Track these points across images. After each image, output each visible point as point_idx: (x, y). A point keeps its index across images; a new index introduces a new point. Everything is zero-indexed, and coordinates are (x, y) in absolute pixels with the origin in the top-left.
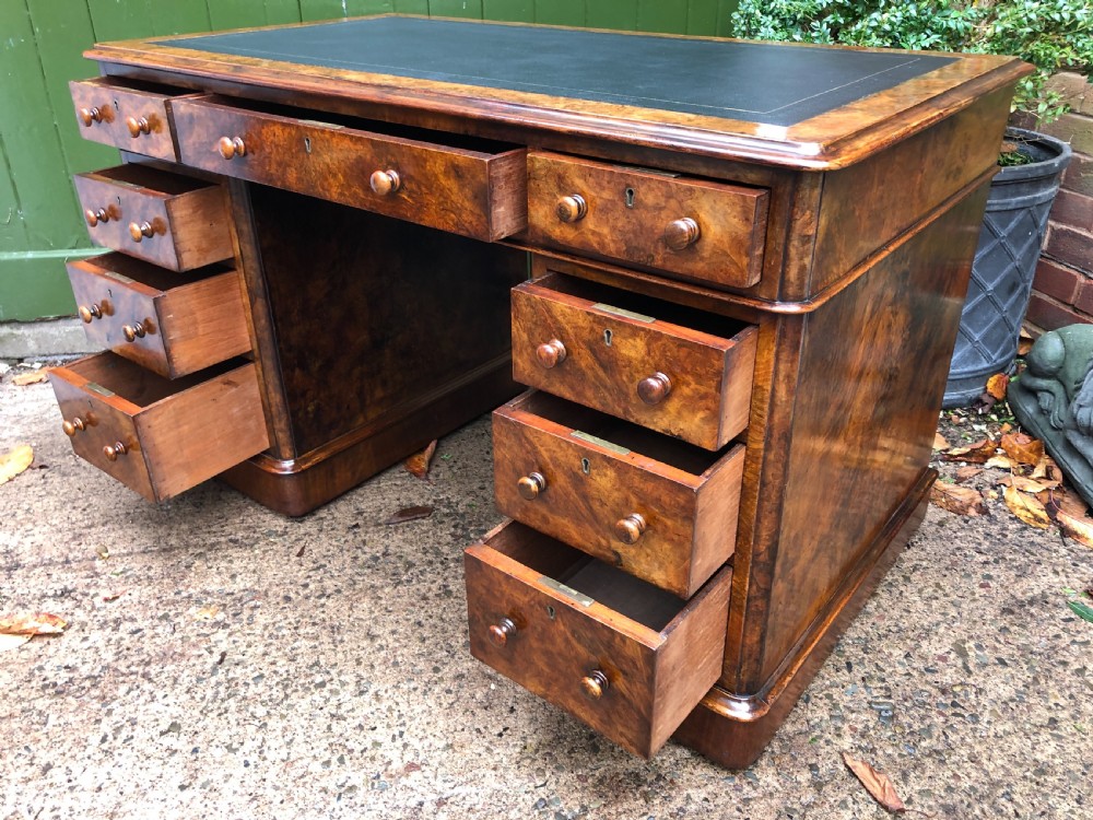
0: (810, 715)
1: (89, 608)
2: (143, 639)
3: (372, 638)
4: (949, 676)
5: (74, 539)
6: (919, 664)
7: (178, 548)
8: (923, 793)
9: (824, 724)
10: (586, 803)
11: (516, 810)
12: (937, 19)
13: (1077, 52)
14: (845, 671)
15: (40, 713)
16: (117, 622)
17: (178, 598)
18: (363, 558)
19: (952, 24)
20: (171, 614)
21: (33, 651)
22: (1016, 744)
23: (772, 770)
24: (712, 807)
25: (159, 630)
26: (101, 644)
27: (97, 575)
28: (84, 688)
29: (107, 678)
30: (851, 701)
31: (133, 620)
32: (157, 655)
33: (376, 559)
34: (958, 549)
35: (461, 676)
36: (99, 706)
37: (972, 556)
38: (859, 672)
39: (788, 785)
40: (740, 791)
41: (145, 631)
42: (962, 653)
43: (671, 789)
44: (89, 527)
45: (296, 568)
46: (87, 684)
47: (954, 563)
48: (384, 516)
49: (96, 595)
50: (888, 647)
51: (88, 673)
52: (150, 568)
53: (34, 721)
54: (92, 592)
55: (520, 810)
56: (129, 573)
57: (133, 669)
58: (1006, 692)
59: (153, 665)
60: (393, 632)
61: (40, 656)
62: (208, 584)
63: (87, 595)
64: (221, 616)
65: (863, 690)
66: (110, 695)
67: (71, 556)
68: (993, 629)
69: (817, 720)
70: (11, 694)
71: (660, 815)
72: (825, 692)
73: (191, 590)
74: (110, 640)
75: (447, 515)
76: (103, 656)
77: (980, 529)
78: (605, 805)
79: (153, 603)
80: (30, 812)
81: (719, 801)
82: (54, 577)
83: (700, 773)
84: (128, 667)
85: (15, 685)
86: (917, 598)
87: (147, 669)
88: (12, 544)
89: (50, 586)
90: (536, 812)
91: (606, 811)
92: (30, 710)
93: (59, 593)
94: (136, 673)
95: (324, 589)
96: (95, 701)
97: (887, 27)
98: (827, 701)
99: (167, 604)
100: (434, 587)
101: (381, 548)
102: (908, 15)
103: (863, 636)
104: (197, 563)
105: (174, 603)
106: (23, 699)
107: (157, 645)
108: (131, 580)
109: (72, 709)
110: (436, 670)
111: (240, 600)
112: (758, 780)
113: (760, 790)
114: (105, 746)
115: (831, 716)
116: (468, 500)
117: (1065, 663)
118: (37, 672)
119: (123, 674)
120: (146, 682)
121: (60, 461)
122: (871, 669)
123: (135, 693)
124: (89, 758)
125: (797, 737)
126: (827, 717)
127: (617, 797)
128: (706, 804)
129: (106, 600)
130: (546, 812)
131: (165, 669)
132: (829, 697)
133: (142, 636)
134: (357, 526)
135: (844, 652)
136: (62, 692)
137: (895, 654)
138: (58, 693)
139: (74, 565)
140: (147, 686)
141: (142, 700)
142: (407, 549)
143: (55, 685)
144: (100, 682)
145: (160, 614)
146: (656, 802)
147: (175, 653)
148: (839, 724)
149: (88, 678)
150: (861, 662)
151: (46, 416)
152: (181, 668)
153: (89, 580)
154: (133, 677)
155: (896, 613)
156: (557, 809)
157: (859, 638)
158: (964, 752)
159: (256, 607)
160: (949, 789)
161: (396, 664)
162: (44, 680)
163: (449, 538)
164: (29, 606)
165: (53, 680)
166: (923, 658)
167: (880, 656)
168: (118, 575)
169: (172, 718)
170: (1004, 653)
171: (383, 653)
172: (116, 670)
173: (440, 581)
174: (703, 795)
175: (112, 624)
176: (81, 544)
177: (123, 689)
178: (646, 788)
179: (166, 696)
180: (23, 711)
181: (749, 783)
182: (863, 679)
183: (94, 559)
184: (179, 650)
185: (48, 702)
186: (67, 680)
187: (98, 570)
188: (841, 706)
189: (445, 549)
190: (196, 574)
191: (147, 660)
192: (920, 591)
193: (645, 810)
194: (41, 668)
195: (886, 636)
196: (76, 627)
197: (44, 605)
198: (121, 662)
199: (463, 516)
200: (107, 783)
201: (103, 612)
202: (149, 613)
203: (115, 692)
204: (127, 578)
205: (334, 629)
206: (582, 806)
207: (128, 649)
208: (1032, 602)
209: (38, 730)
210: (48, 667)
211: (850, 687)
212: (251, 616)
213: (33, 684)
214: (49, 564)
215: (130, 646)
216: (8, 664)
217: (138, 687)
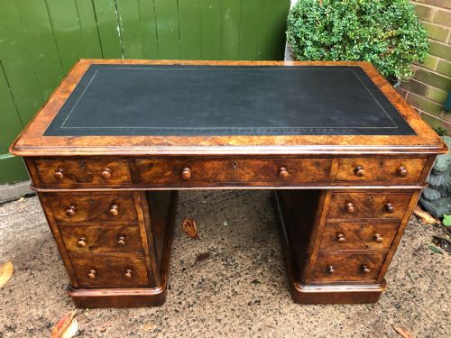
3: (220, 321)
4: (409, 286)
6: (399, 283)
8: (419, 333)
9: (382, 316)
12: (375, 48)
13: (419, 56)
17: (131, 322)
18: (195, 284)
20: (134, 331)
22: (436, 306)
27: (90, 320)
30: (386, 304)
33: (200, 283)
35: (260, 330)
42: (409, 276)
45: (172, 295)
48: (193, 262)
49: (95, 331)
54: (93, 329)
58: (426, 288)
60: (226, 316)
63: (91, 331)
64: (155, 327)
65: (387, 298)
68: (413, 263)
69: (379, 315)
75: (216, 255)
79: (123, 328)
88: (40, 313)
95: (189, 303)
97: (358, 51)
98: (379, 306)
99: (129, 327)
100: (229, 291)
101: (200, 278)
102: (365, 46)
105: (132, 325)
108: (106, 319)
110: (250, 329)
111: (158, 316)
116: (220, 246)
117: (437, 272)
121: (33, 263)
125: (377, 323)
126: (382, 312)
129: (102, 332)
134: (184, 269)
142: (210, 276)
145: (129, 332)
148: (386, 314)
151: (9, 238)
153: (88, 324)
158: (424, 314)
159: (166, 319)
160: (425, 330)
161: (234, 330)
163: (223, 267)
166: (399, 280)
170: (420, 271)
171: (227, 327)
173: (230, 289)
182: (386, 294)
189: (224, 272)
199: (222, 254)
204: (104, 318)
205: (203, 321)
208: (419, 249)
212: (167, 324)
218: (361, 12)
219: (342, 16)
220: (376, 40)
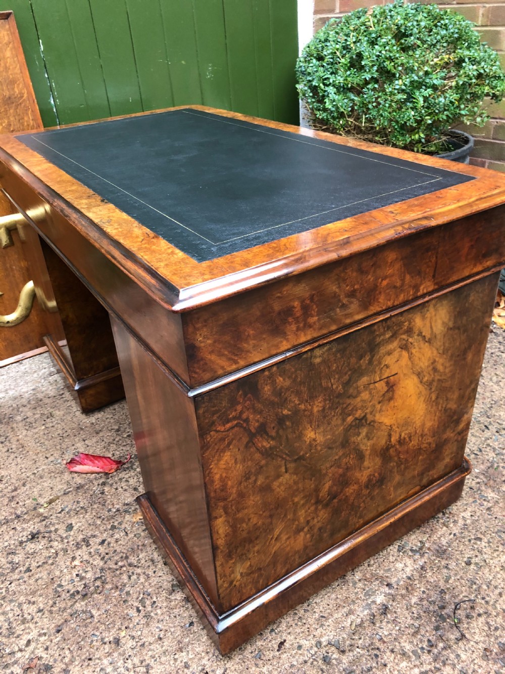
0: (487, 457)
1: (59, 539)
2: (112, 545)
5: (10, 501)
7: (86, 484)
9: (495, 460)
10: (421, 539)
11: (391, 557)
12: (428, 81)
13: (492, 89)
14: (486, 430)
15: (84, 612)
16: (86, 541)
17: (111, 513)
19: (436, 82)
20: (116, 524)
21: (45, 577)
23: (490, 490)
24: (477, 518)
25: (117, 536)
26: (86, 557)
27: (46, 517)
28: (98, 587)
29: (108, 576)
30: (499, 444)
31: (94, 536)
32: (128, 551)
34: (492, 353)
36: (118, 593)
37: (500, 355)
38: (493, 429)
39: (501, 494)
40: (483, 505)
41: (109, 540)
43: (453, 517)
44: (16, 490)
46: (98, 583)
47: (496, 361)
49: (56, 530)
50: (497, 412)
51: (93, 577)
52: (78, 502)
53: (84, 618)
54: (53, 529)
55: (393, 556)
56: (67, 510)
57: (120, 564)
59: (131, 557)
61: (52, 579)
62: (124, 499)
63: (50, 532)
65: (500, 437)
66: (119, 584)
67: (19, 512)
69: (491, 459)
70: (54, 609)
71: (457, 531)
72: (485, 444)
73: (117, 506)
74: (90, 553)
76: (95, 563)
77: (495, 341)
78: (430, 537)
79: (99, 522)
80: (128, 670)
81: (478, 514)
82: (19, 528)
83: (460, 504)
84: (116, 564)
85: (51, 602)
86: (492, 384)
87: (129, 561)
89: (21, 535)
90: (401, 553)
91: (432, 539)
92: (76, 613)
93: (30, 537)
94: (124, 566)
96: (113, 591)
97: (403, 87)
98: (489, 448)
99: (108, 520)
102: (412, 79)
103: (482, 410)
104: (106, 489)
105: (113, 517)
106: (65, 609)
107: (123, 545)
108: (72, 513)
109: (102, 601)
112: (487, 497)
113: (491, 501)
114: (142, 613)
115: (496, 454)
118: (59, 589)
119: (117, 570)
120: (136, 569)
122: (496, 425)
123: (134, 577)
124: (138, 624)
125: (489, 470)
126: (495, 456)
127: (432, 530)
128: (473, 518)
130: (405, 551)
131: (141, 556)
132: (488, 445)
133: (109, 544)
135: (479, 421)
136: (86, 595)
137: (502, 415)
138: (85, 596)
139: (25, 517)
140: (139, 571)
141: (142, 580)
143: (78, 592)
144: (105, 579)
145: (109, 527)
146: (451, 525)
147: (138, 546)
148: (502, 457)
149: (96, 579)
150: (490, 423)
152: (150, 553)
153: (44, 523)
154: (124, 569)
155: (488, 394)
156: (410, 548)
157: (481, 412)
162: (68, 592)
164: (17, 552)
165: (75, 589)
167: (496, 417)
168: (60, 513)
169: (169, 582)
172: (110, 569)
174: (469, 514)
175: (83, 543)
176: (18, 503)
177: (125, 577)
178: (441, 521)
179: (155, 572)
180: (71, 615)
181: (484, 500)
182: (497, 432)
183: (35, 509)
184: (140, 543)
185: (83, 603)
186: (83, 586)
187: (46, 515)
188: (497, 448)
190: (112, 495)
191: (124, 555)
192: (491, 379)
193: (449, 532)
194: (60, 586)
195: (492, 407)
196: (62, 553)
197: (27, 548)
198: (109, 562)
200: (162, 633)
201: (71, 539)
202: (101, 528)
203: (121, 581)
204: (68, 513)
206: (420, 542)
207: (107, 554)
209: (91, 622)
210: (63, 583)
211: (494, 437)
213: (63, 596)
214: (8, 522)
215: (106, 551)
216: (35, 592)
217: (133, 573)
218: (400, 35)
219: (373, 43)
220: (426, 68)
